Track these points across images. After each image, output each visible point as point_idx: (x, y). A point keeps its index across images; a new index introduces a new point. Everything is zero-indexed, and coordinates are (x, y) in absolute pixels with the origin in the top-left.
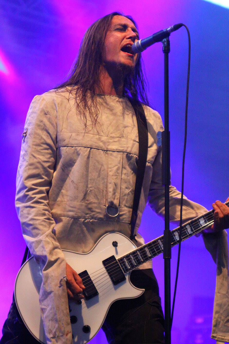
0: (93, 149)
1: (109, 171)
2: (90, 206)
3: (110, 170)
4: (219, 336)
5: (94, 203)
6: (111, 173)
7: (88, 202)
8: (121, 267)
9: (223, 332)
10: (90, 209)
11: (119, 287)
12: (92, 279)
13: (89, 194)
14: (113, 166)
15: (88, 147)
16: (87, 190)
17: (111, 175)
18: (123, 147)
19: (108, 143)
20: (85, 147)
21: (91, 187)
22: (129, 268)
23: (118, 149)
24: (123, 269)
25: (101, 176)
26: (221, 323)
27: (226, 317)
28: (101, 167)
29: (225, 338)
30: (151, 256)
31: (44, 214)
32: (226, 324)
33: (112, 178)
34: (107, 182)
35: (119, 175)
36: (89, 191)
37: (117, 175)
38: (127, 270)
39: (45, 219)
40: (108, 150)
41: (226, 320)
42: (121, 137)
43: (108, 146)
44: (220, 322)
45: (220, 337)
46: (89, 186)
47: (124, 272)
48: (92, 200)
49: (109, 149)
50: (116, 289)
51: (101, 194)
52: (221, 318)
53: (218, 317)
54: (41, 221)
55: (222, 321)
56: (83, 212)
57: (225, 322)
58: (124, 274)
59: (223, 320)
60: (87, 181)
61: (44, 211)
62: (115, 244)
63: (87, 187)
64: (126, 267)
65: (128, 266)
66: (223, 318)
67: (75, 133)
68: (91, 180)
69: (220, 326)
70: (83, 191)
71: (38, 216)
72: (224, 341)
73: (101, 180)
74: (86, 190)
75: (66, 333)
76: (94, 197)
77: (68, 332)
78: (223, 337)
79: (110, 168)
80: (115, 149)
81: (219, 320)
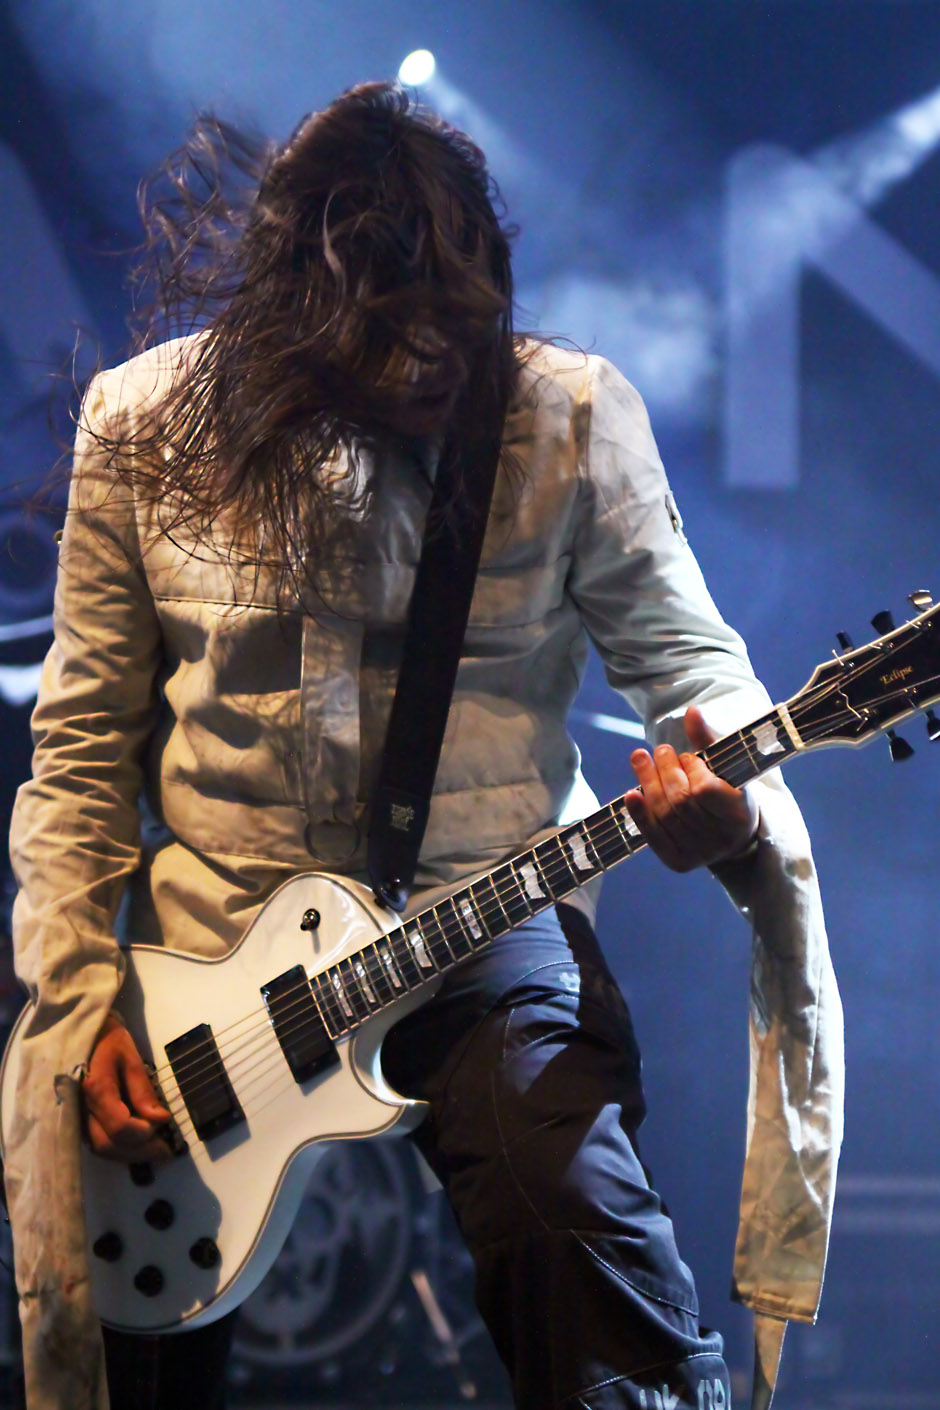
2: (256, 813)
4: (765, 1292)
8: (319, 1009)
9: (777, 1275)
10: (255, 822)
11: (315, 1086)
12: (223, 1053)
22: (349, 1013)
24: (325, 1015)
26: (768, 1244)
27: (786, 1216)
29: (791, 1302)
30: (430, 965)
31: (82, 829)
32: (788, 1246)
38: (340, 1022)
39: (81, 845)
41: (784, 1230)
44: (762, 1237)
45: (768, 1297)
47: (327, 1029)
50: (306, 1091)
52: (764, 1218)
53: (754, 1216)
54: (62, 851)
55: (771, 1234)
57: (781, 1236)
58: (328, 1038)
59: (775, 1229)
61: (84, 817)
62: (311, 922)
64: (336, 1010)
65: (345, 1005)
66: (773, 1219)
69: (766, 1251)
71: (60, 830)
72: (783, 1315)
75: (67, 1281)
77: (73, 1277)
78: (781, 1300)
81: (758, 1226)
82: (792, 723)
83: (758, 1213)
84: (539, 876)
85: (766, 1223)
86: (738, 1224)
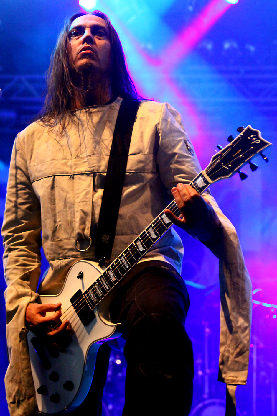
0: (56, 177)
1: (76, 198)
2: (60, 244)
3: (77, 196)
4: (230, 377)
5: (65, 239)
6: (78, 200)
7: (59, 240)
9: (233, 370)
10: (61, 247)
13: (59, 230)
14: (81, 191)
15: (51, 176)
16: (56, 225)
17: (78, 202)
18: (94, 167)
19: (76, 166)
20: (48, 177)
21: (60, 221)
23: (87, 171)
25: (68, 206)
26: (230, 359)
27: (235, 349)
28: (66, 195)
29: (238, 379)
32: (236, 359)
33: (79, 205)
34: (74, 211)
35: (89, 200)
36: (58, 226)
37: (87, 200)
38: (93, 304)
40: (74, 174)
41: (235, 354)
42: (91, 155)
43: (75, 169)
44: (228, 357)
46: (58, 220)
47: (90, 308)
48: (62, 237)
49: (76, 173)
51: (70, 226)
52: (228, 351)
53: (225, 351)
55: (231, 356)
56: (55, 253)
57: (234, 356)
59: (232, 354)
60: (55, 216)
63: (55, 222)
65: (94, 298)
66: (231, 351)
67: (41, 163)
68: (59, 212)
69: (229, 363)
70: (51, 228)
72: (235, 384)
73: (68, 210)
74: (54, 226)
75: (28, 396)
76: (64, 231)
78: (235, 378)
79: (78, 194)
80: (84, 171)
81: (227, 354)
82: (207, 176)
83: (226, 350)
84: (142, 244)
85: (229, 353)
86: (219, 354)
